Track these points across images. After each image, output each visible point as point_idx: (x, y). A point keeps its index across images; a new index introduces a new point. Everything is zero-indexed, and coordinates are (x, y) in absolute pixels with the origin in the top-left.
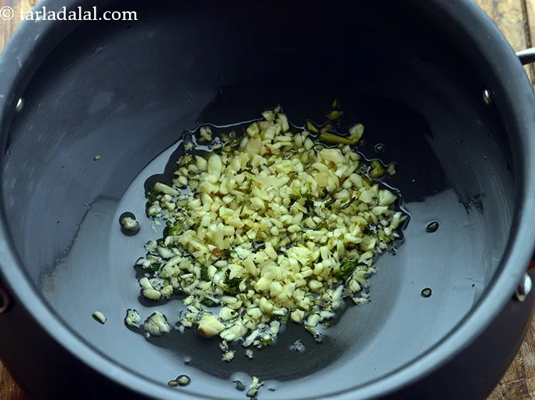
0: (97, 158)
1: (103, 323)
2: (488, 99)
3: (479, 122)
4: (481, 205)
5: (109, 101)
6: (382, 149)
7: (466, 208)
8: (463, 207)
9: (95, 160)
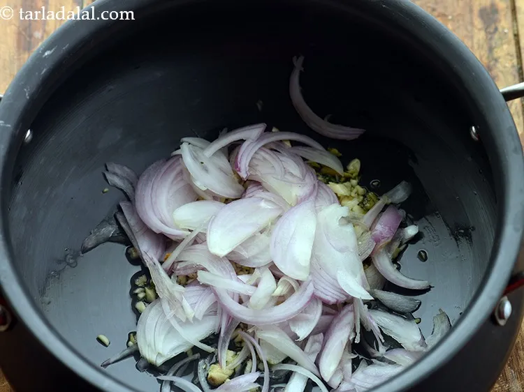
0: (106, 190)
1: (107, 346)
2: (475, 134)
3: (470, 159)
4: (471, 237)
5: (119, 137)
6: (378, 185)
7: (456, 240)
8: (454, 239)
9: (103, 192)
